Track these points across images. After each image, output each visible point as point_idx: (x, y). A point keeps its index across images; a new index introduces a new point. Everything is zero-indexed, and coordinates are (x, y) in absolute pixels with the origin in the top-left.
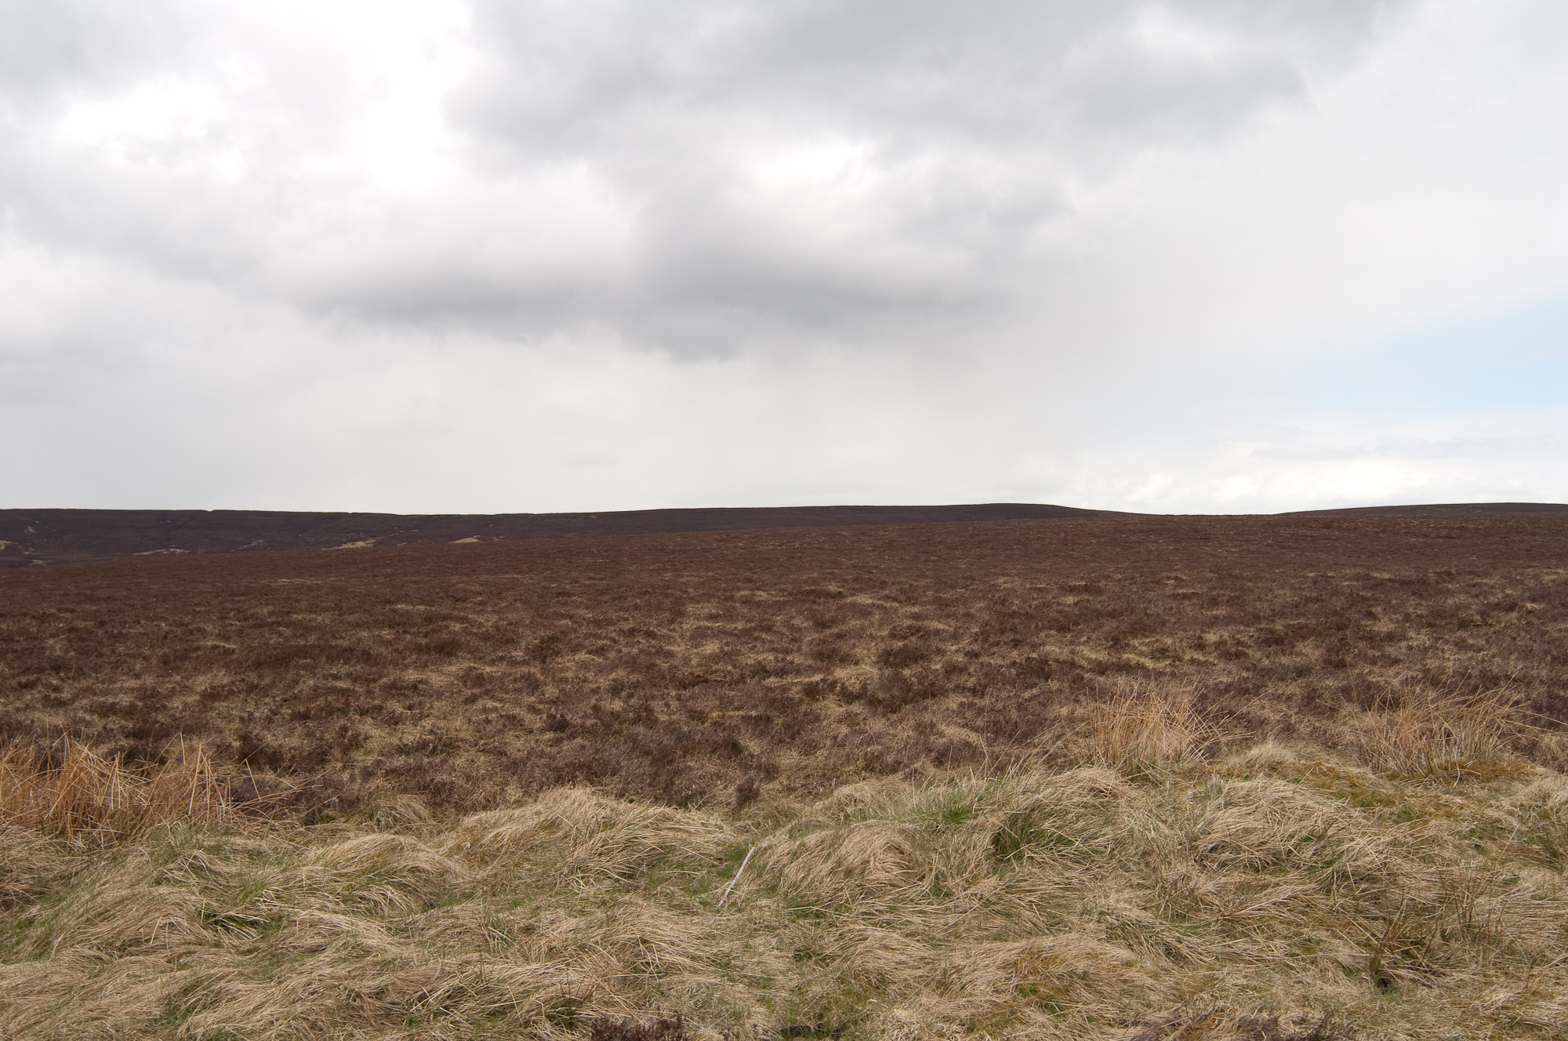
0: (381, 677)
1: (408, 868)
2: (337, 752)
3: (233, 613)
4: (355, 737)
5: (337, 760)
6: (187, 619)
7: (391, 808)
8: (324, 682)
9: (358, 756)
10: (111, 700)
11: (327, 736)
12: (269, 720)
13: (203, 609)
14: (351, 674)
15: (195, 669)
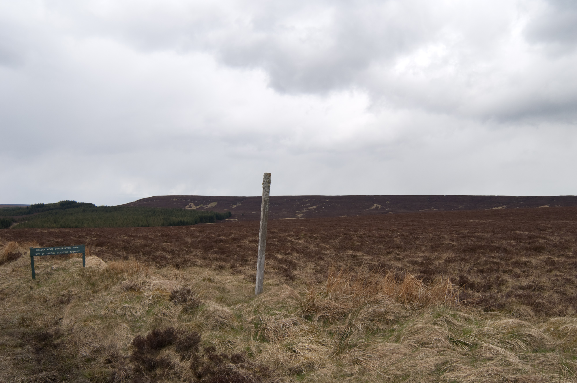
0: (511, 259)
1: (527, 334)
2: (495, 286)
3: (454, 232)
4: (502, 281)
5: (495, 289)
6: (439, 233)
7: (518, 310)
8: (489, 259)
9: (503, 288)
10: (415, 260)
11: (491, 279)
12: (469, 271)
13: (444, 230)
14: (500, 257)
15: (442, 251)
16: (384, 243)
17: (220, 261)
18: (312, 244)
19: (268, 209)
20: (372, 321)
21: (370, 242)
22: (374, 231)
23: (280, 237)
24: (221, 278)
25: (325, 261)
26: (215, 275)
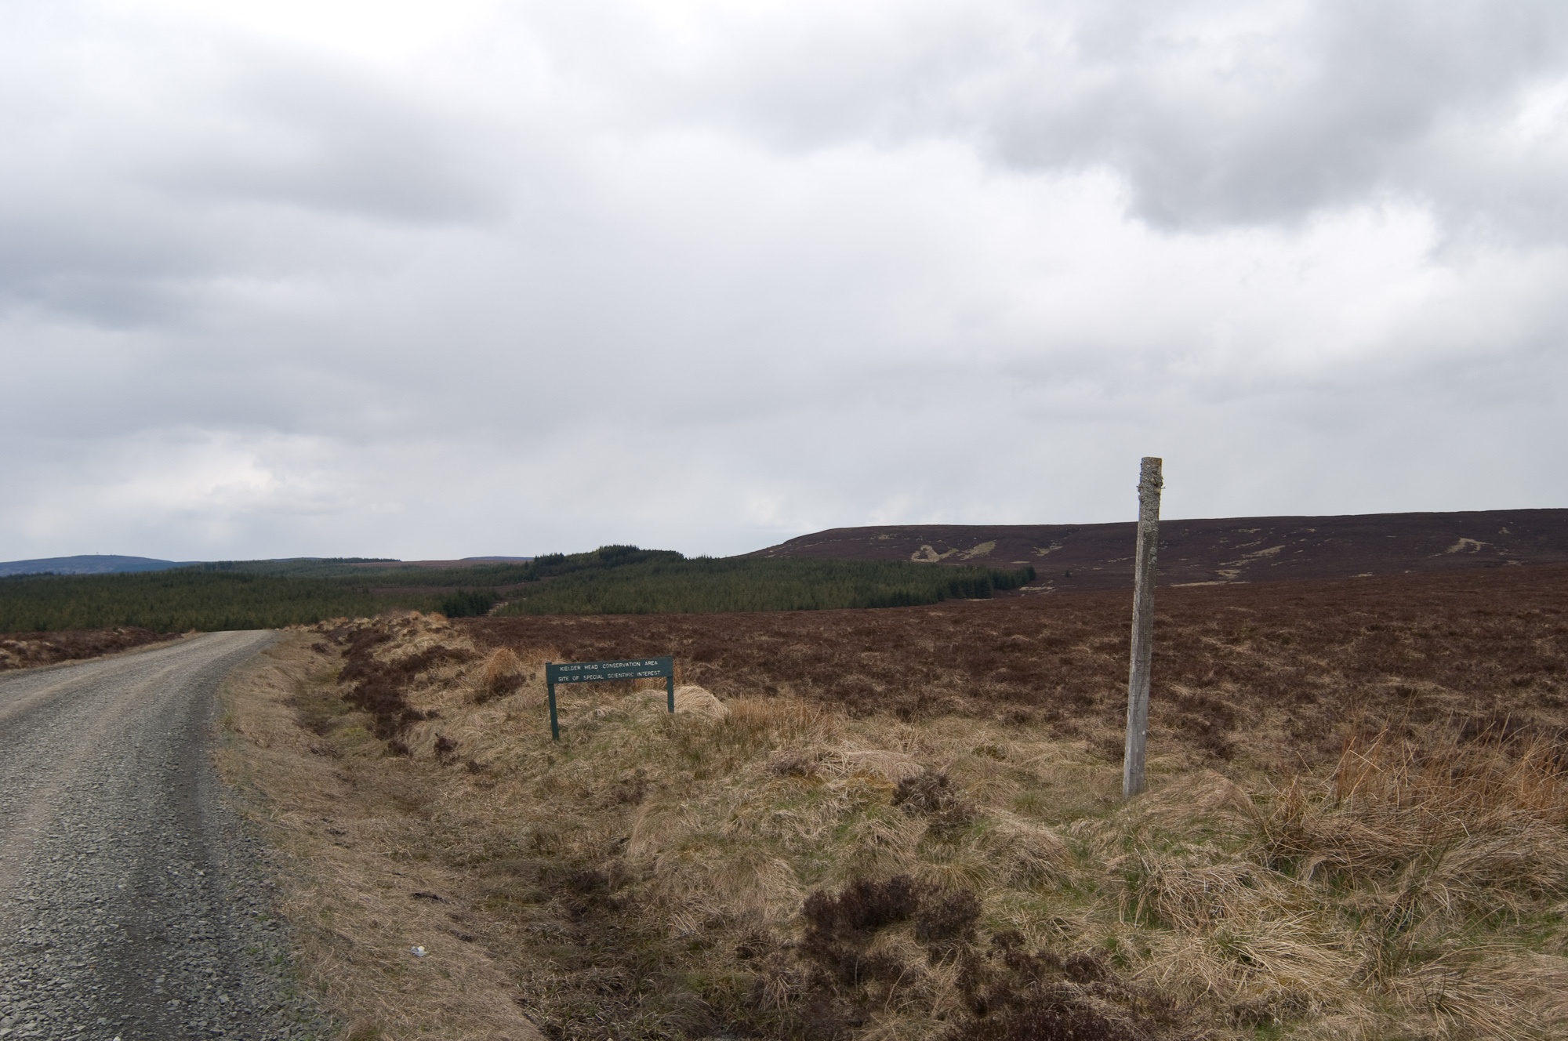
16: (1501, 654)
17: (1018, 701)
18: (1274, 655)
19: (1155, 558)
20: (1485, 885)
21: (1454, 650)
22: (1464, 617)
23: (1180, 635)
24: (1024, 748)
25: (1320, 707)
26: (1008, 740)
